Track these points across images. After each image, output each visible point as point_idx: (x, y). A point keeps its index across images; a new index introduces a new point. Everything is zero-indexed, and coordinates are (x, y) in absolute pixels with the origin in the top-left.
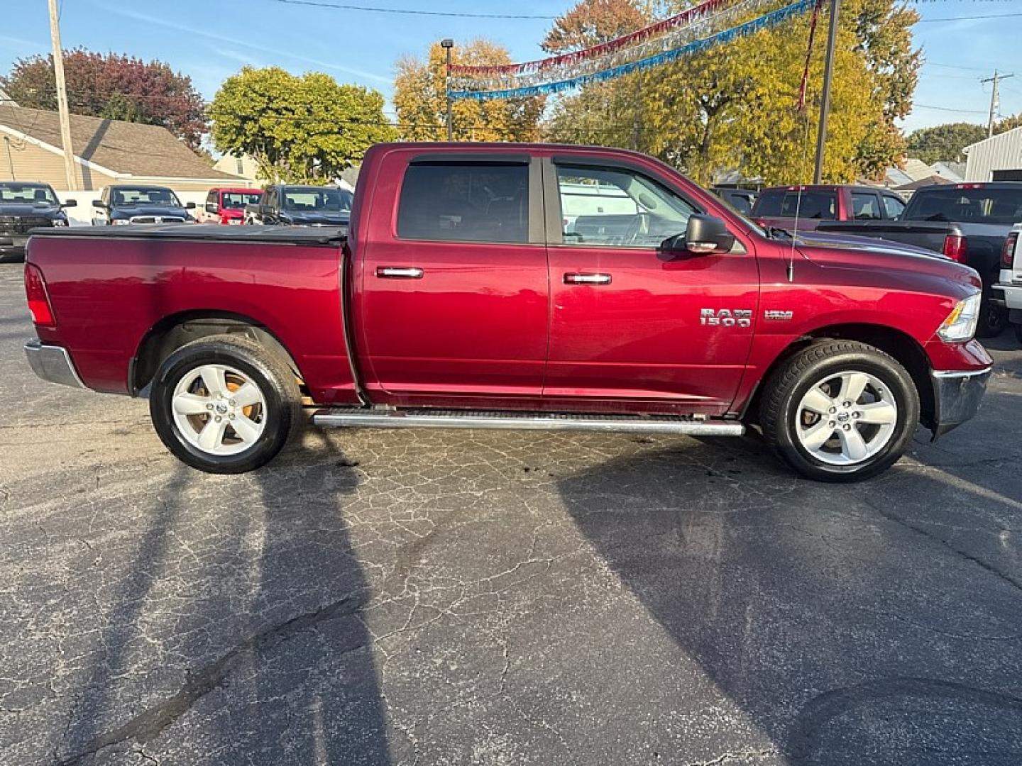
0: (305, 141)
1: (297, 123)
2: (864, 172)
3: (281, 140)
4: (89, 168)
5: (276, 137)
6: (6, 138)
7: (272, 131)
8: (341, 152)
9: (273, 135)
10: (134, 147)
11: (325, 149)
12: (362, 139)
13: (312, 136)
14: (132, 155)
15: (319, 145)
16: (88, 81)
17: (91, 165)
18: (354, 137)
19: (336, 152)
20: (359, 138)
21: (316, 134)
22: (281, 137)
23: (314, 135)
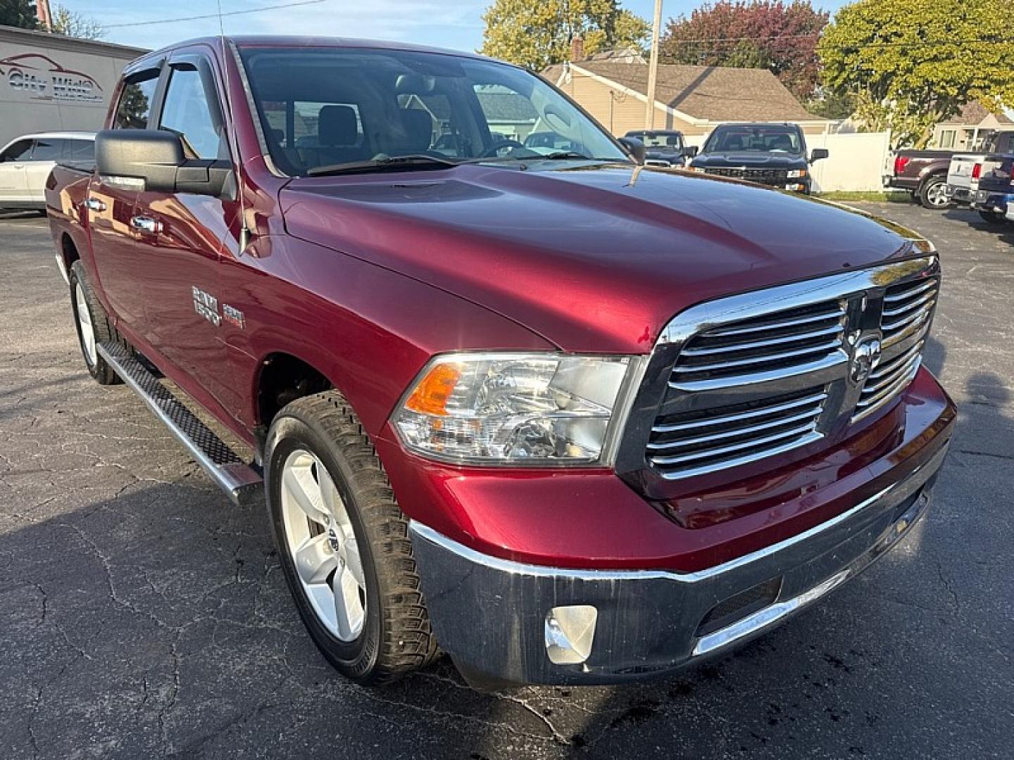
0: (909, 71)
1: (903, 50)
4: (672, 116)
6: (612, 92)
7: (872, 62)
10: (727, 93)
13: (919, 64)
14: (720, 101)
16: (720, 30)
17: (675, 113)
21: (925, 61)
23: (921, 62)
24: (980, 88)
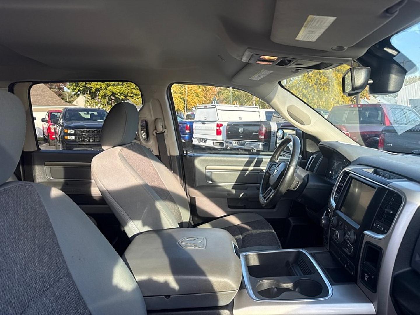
0: (106, 88)
2: (352, 101)
3: (95, 88)
5: (92, 87)
8: (122, 93)
9: (91, 86)
11: (115, 92)
12: (133, 88)
13: (109, 86)
15: (112, 90)
18: (129, 86)
19: (120, 93)
20: (131, 87)
21: (111, 85)
22: (95, 87)
23: (110, 86)
24: (131, 96)
